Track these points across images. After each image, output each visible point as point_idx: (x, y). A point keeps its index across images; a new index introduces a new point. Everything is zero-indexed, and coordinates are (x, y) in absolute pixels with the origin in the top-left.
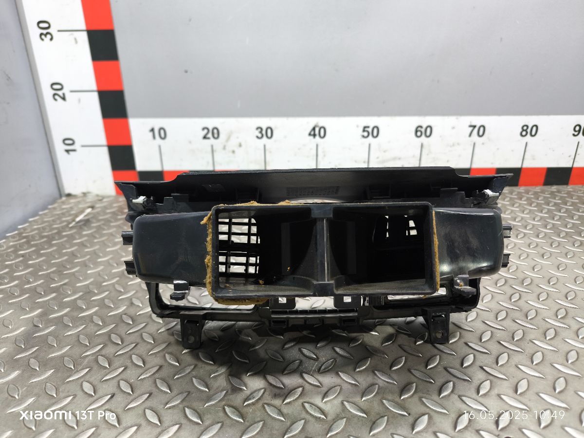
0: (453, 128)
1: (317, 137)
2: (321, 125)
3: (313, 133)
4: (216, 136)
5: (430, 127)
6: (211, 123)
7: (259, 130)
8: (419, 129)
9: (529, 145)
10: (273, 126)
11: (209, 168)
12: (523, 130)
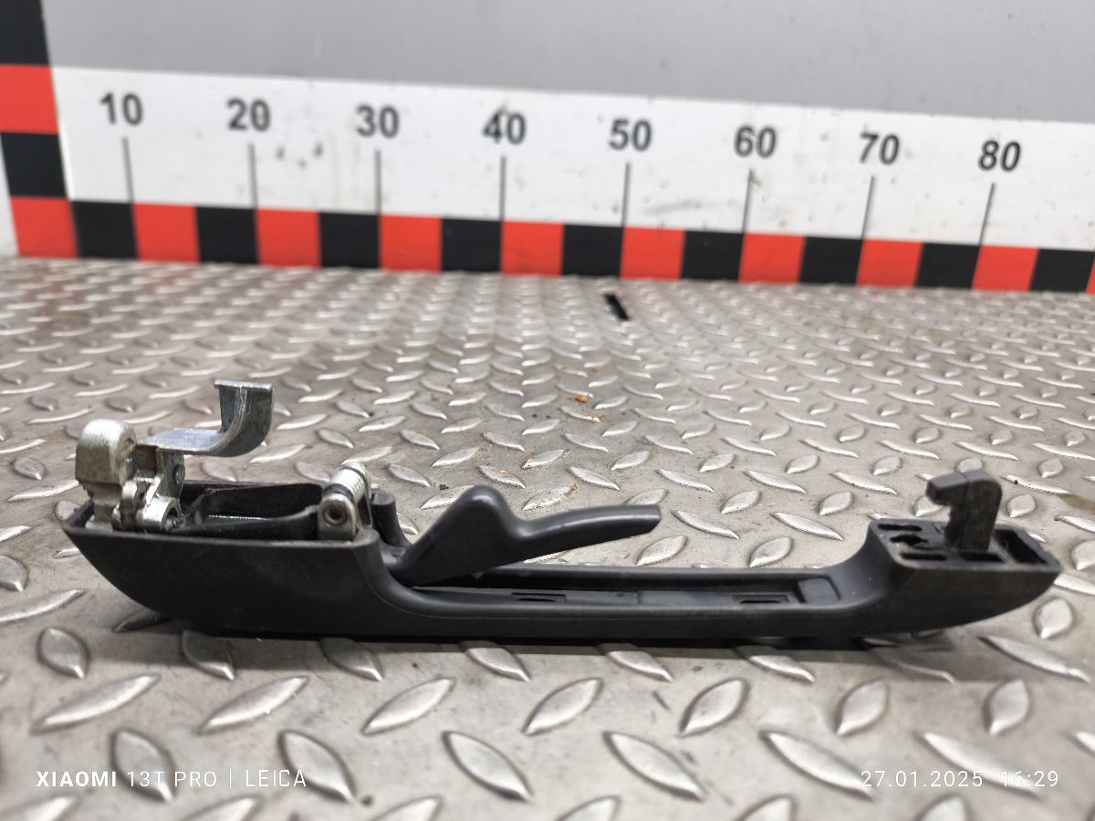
0: (824, 137)
1: (504, 140)
2: (513, 109)
3: (493, 129)
4: (261, 121)
5: (771, 131)
6: (250, 88)
7: (365, 114)
8: (746, 134)
9: (998, 190)
10: (398, 106)
11: (243, 201)
12: (986, 153)
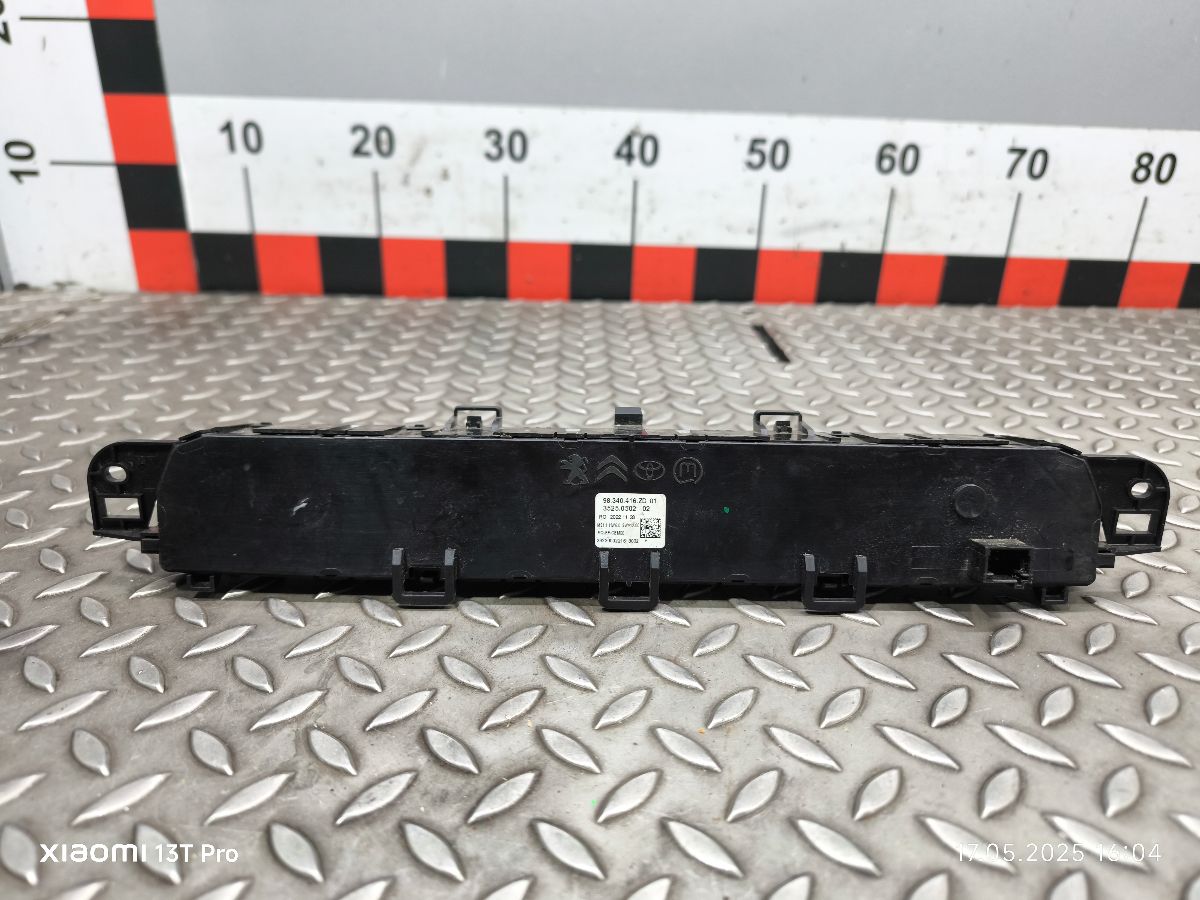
0: (971, 153)
1: (637, 162)
2: (646, 130)
3: (625, 153)
4: (385, 147)
5: (915, 148)
6: (374, 113)
7: (493, 137)
8: (888, 151)
9: (1151, 204)
10: (528, 130)
11: (368, 231)
12: (1140, 166)
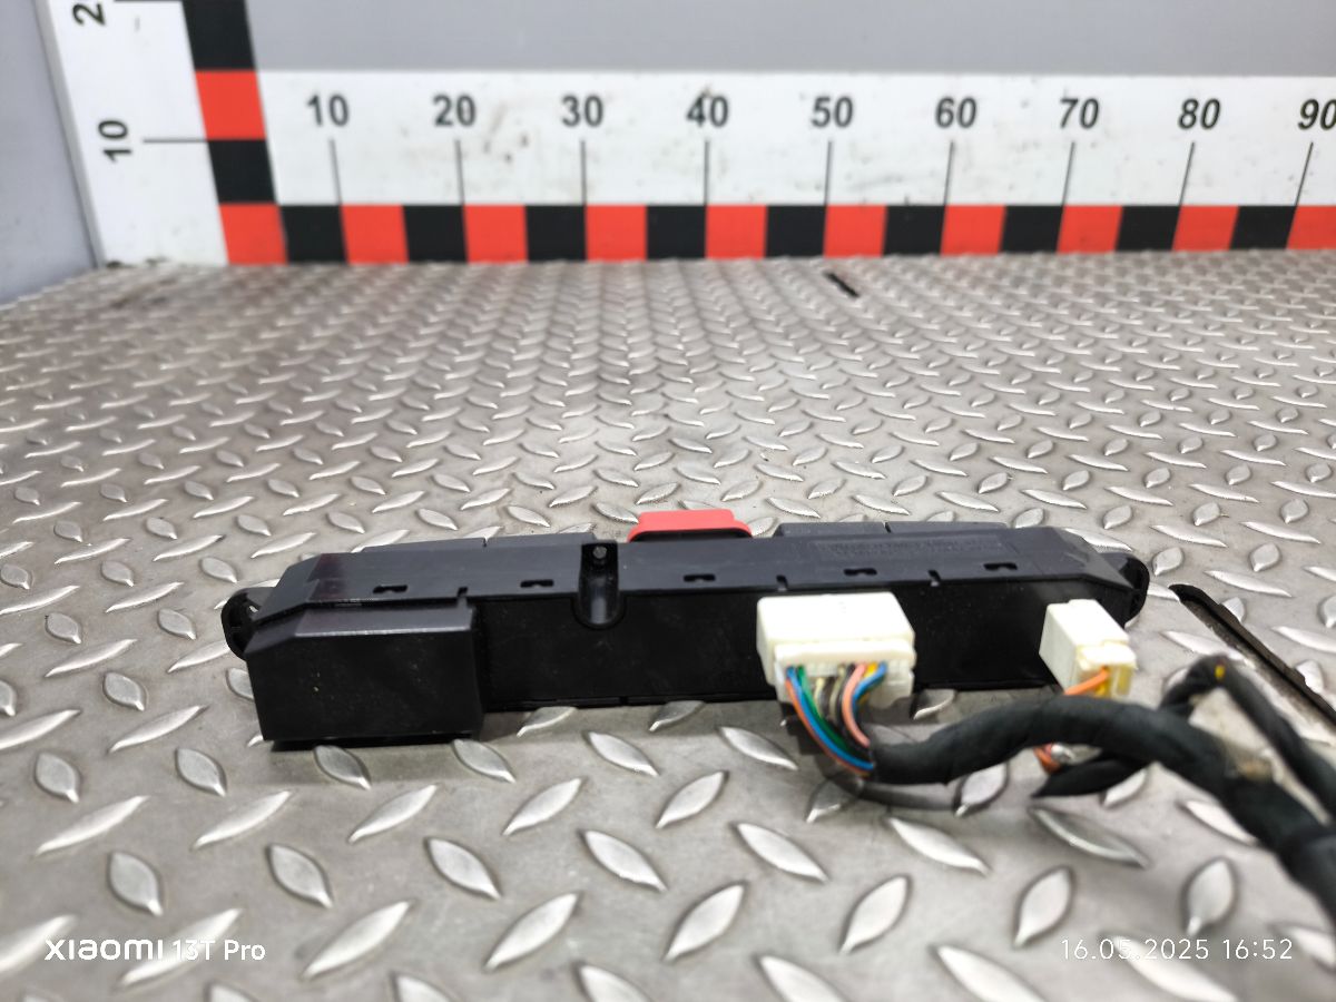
0: (1025, 104)
1: (708, 124)
2: (716, 90)
3: (697, 114)
4: (466, 116)
5: (972, 101)
6: (455, 83)
7: (570, 103)
8: (946, 106)
9: (1198, 149)
10: (603, 96)
11: (451, 198)
12: (1186, 112)
